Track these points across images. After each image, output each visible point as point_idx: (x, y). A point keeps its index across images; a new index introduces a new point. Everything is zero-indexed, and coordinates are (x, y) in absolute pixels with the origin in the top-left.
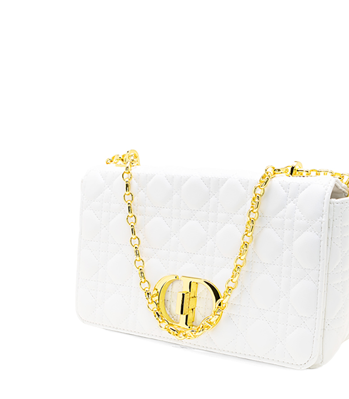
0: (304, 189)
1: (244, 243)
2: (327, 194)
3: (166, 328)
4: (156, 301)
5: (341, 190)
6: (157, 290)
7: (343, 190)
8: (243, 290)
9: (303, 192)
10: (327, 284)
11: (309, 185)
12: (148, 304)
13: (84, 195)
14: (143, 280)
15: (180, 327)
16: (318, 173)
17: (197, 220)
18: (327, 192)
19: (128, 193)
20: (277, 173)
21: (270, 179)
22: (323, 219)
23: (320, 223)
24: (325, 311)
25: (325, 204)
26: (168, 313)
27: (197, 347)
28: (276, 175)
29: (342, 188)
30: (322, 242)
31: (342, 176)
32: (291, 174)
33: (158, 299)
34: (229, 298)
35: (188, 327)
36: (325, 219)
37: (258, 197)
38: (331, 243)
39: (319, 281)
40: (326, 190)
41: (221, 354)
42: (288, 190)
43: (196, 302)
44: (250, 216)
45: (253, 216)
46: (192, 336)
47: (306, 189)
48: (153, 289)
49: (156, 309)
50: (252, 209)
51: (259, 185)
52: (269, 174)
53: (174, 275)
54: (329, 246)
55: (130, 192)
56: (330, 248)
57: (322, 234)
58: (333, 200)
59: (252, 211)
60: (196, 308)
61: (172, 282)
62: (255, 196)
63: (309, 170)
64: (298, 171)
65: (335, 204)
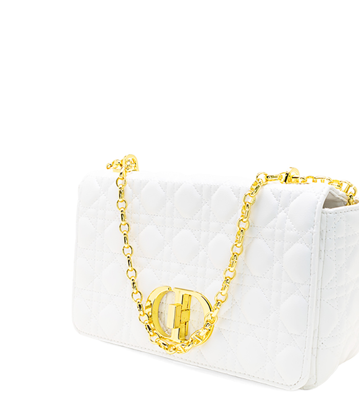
0: (296, 198)
1: (233, 254)
2: (319, 203)
3: (156, 342)
4: (149, 313)
5: (338, 198)
6: (150, 301)
7: (341, 198)
8: (234, 303)
9: (295, 200)
10: (321, 300)
11: (301, 193)
12: (139, 316)
13: (80, 202)
14: (135, 291)
15: (172, 341)
16: (315, 179)
17: (190, 229)
18: (319, 200)
19: (121, 200)
20: (271, 180)
21: (261, 187)
22: (314, 230)
23: (311, 234)
24: (319, 329)
25: (316, 214)
26: (162, 325)
27: (188, 363)
28: (268, 182)
29: (339, 197)
30: (313, 254)
31: (340, 183)
32: (285, 181)
33: (150, 311)
34: (218, 312)
35: (179, 341)
36: (316, 230)
37: (248, 205)
38: (324, 256)
39: (309, 296)
40: (318, 198)
41: (212, 370)
42: (279, 198)
43: (189, 315)
44: (240, 226)
45: (243, 225)
46: (182, 351)
47: (298, 198)
48: (147, 300)
49: (147, 322)
50: (242, 218)
51: (250, 192)
52: (260, 181)
53: (167, 286)
54: (322, 259)
55: (123, 199)
56: (323, 262)
57: (313, 246)
58: (326, 209)
59: (242, 220)
60: (189, 322)
61: (166, 293)
62: (244, 205)
63: (305, 176)
64: (293, 178)
65: (329, 214)
